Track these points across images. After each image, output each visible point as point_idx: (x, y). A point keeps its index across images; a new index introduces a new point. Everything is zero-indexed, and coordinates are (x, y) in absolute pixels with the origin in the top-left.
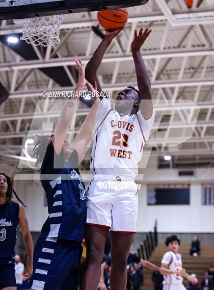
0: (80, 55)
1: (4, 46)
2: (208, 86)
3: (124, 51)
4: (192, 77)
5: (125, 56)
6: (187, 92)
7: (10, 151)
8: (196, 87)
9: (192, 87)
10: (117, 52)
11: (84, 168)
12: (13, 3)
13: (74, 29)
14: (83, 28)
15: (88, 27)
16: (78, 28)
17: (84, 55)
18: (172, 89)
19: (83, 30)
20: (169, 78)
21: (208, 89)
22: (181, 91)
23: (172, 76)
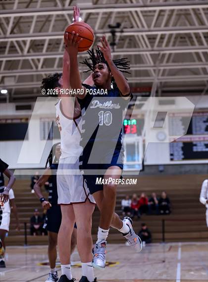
2: (45, 16)
4: (27, 7)
6: (23, 22)
8: (32, 17)
9: (28, 17)
18: (7, 19)
20: (4, 8)
21: (44, 19)
22: (16, 21)
23: (7, 6)
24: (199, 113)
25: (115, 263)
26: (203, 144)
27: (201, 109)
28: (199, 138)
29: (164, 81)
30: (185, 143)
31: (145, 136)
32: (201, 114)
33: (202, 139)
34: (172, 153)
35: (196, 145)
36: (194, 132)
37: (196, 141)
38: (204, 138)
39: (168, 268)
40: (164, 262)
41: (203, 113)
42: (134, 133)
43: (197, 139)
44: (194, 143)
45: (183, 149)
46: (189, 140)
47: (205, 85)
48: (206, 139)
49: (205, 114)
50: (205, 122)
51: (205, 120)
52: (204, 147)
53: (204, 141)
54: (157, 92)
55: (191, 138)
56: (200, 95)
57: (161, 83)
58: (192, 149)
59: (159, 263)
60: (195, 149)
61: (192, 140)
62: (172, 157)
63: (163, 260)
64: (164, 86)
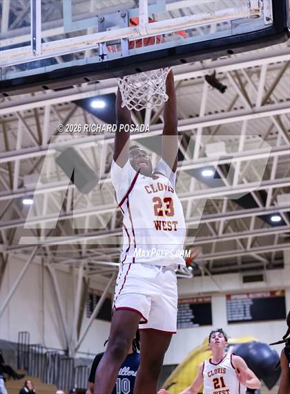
0: (191, 117)
1: (87, 112)
3: (253, 106)
5: (254, 113)
7: (104, 256)
10: (242, 108)
11: (209, 273)
12: (105, 57)
13: (181, 81)
14: (192, 79)
15: (200, 77)
16: (186, 80)
17: (198, 116)
19: (194, 82)
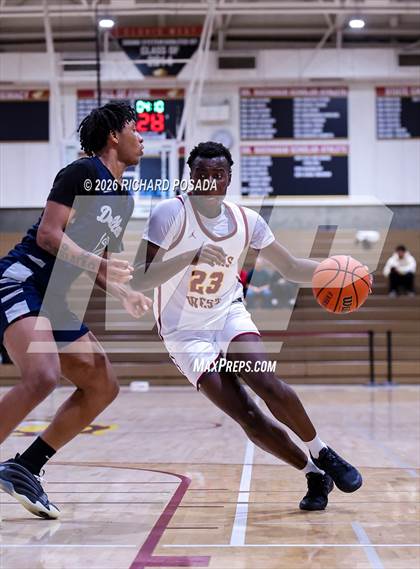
24: (309, 89)
25: (107, 428)
26: (316, 160)
27: (313, 80)
28: (310, 147)
29: (230, 13)
30: (276, 159)
31: (183, 138)
32: (314, 92)
33: (315, 150)
34: (245, 180)
35: (300, 164)
36: (297, 134)
37: (302, 155)
38: (320, 147)
39: (226, 440)
40: (218, 425)
41: (319, 89)
42: (160, 133)
43: (305, 150)
44: (297, 158)
45: (271, 171)
46: (284, 152)
47: (326, 26)
48: (323, 150)
49: (323, 92)
50: (322, 110)
51: (324, 105)
52: (321, 168)
53: (319, 154)
54: (214, 38)
55: (289, 147)
56: (314, 47)
57: (224, 17)
58: (293, 172)
59: (209, 428)
60: (299, 173)
61: (293, 151)
62: (245, 190)
63: (218, 422)
64: (231, 27)
